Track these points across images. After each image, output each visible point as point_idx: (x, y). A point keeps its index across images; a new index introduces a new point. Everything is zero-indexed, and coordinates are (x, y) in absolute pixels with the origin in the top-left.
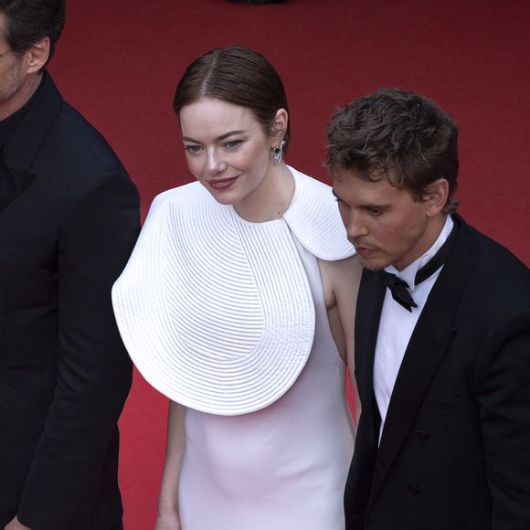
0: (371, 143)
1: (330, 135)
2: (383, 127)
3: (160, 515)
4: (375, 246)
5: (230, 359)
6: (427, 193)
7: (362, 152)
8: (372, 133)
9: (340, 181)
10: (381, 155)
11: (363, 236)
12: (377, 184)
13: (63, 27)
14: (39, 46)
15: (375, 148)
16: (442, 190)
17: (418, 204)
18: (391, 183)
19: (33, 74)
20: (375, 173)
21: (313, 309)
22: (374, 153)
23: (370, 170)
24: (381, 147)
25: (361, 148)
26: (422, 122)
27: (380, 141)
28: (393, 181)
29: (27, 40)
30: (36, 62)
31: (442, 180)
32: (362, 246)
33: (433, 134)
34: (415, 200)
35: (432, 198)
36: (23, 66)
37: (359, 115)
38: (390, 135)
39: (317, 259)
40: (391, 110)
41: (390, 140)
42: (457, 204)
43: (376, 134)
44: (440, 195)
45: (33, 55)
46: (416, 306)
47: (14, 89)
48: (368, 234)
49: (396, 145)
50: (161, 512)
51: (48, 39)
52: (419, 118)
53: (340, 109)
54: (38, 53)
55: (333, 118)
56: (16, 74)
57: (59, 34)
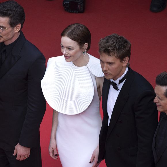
0: (111, 46)
1: (100, 44)
2: (114, 43)
3: (51, 140)
4: (110, 73)
5: (71, 101)
6: (123, 60)
7: (109, 48)
8: (111, 44)
9: (102, 56)
10: (114, 49)
11: (107, 70)
12: (112, 57)
13: (24, 21)
14: (18, 26)
15: (112, 48)
16: (127, 60)
17: (121, 63)
18: (115, 57)
19: (17, 33)
20: (111, 54)
21: (94, 89)
22: (112, 49)
23: (110, 53)
24: (113, 47)
25: (109, 47)
26: (123, 42)
27: (113, 46)
28: (116, 56)
29: (15, 24)
30: (17, 30)
31: (127, 57)
32: (106, 73)
33: (126, 45)
34: (121, 62)
35: (124, 62)
36: (14, 31)
37: (108, 40)
38: (116, 45)
39: (95, 76)
40: (116, 39)
41: (116, 46)
42: (130, 64)
43: (112, 44)
44: (126, 61)
45: (17, 28)
46: (119, 89)
47: (12, 36)
48: (108, 70)
49: (117, 47)
50: (52, 139)
51: (20, 24)
52: (123, 41)
53: (102, 39)
54: (18, 27)
55: (100, 41)
56: (12, 33)
57: (23, 23)
